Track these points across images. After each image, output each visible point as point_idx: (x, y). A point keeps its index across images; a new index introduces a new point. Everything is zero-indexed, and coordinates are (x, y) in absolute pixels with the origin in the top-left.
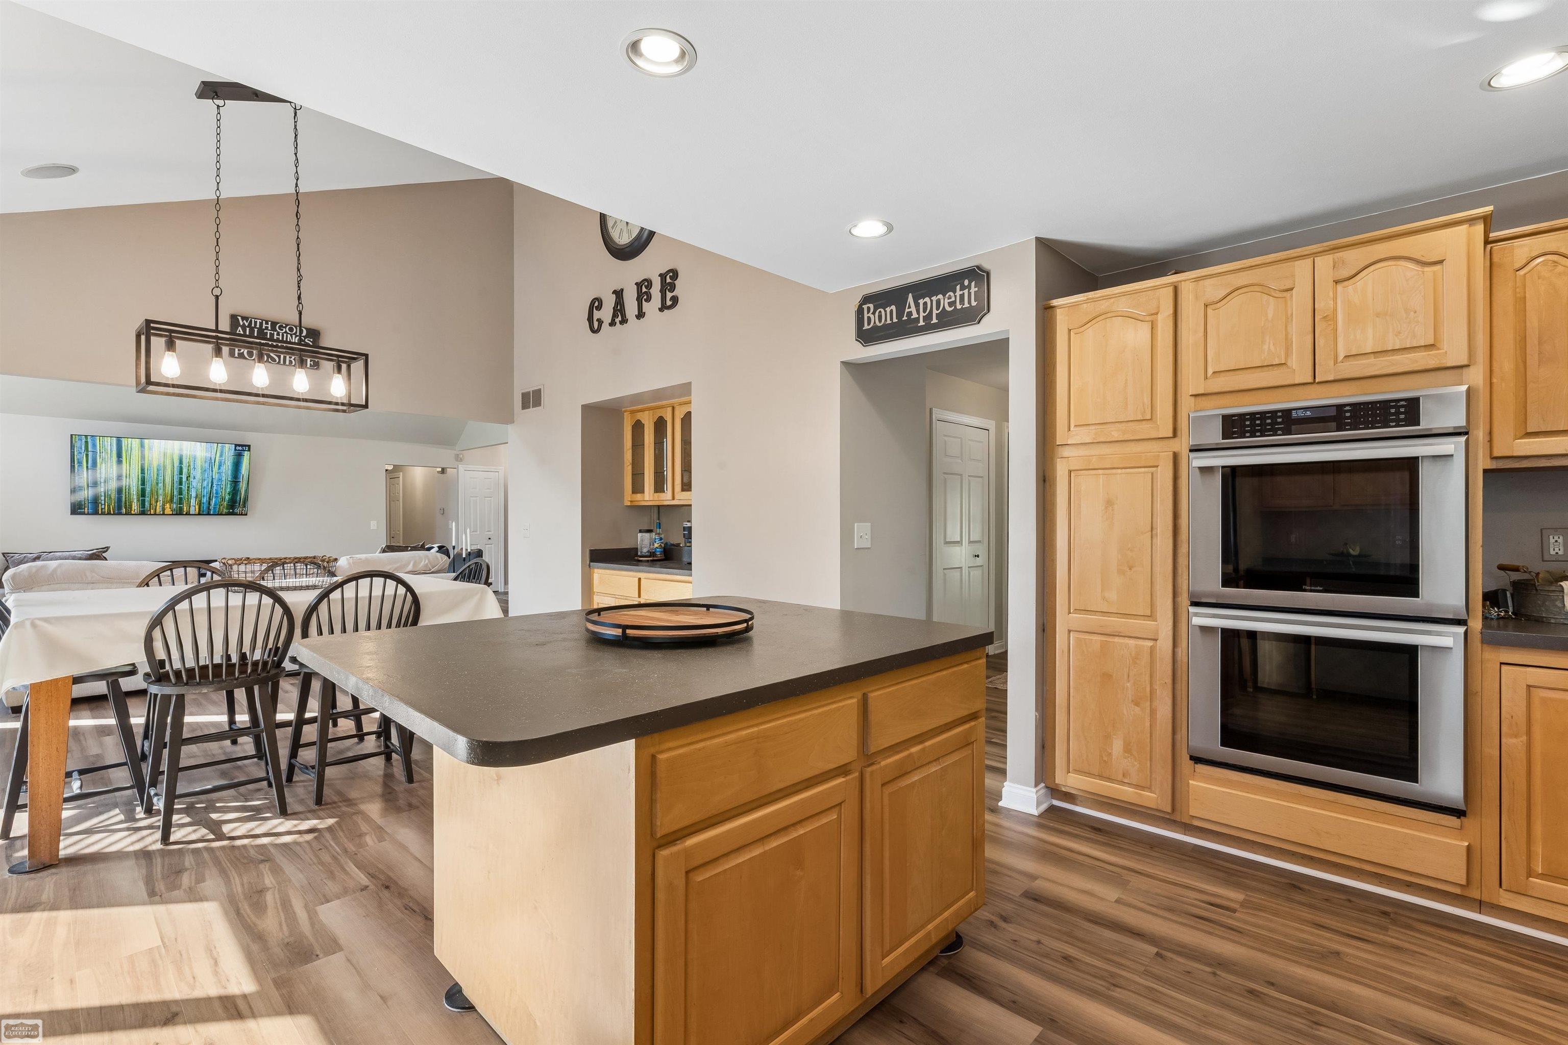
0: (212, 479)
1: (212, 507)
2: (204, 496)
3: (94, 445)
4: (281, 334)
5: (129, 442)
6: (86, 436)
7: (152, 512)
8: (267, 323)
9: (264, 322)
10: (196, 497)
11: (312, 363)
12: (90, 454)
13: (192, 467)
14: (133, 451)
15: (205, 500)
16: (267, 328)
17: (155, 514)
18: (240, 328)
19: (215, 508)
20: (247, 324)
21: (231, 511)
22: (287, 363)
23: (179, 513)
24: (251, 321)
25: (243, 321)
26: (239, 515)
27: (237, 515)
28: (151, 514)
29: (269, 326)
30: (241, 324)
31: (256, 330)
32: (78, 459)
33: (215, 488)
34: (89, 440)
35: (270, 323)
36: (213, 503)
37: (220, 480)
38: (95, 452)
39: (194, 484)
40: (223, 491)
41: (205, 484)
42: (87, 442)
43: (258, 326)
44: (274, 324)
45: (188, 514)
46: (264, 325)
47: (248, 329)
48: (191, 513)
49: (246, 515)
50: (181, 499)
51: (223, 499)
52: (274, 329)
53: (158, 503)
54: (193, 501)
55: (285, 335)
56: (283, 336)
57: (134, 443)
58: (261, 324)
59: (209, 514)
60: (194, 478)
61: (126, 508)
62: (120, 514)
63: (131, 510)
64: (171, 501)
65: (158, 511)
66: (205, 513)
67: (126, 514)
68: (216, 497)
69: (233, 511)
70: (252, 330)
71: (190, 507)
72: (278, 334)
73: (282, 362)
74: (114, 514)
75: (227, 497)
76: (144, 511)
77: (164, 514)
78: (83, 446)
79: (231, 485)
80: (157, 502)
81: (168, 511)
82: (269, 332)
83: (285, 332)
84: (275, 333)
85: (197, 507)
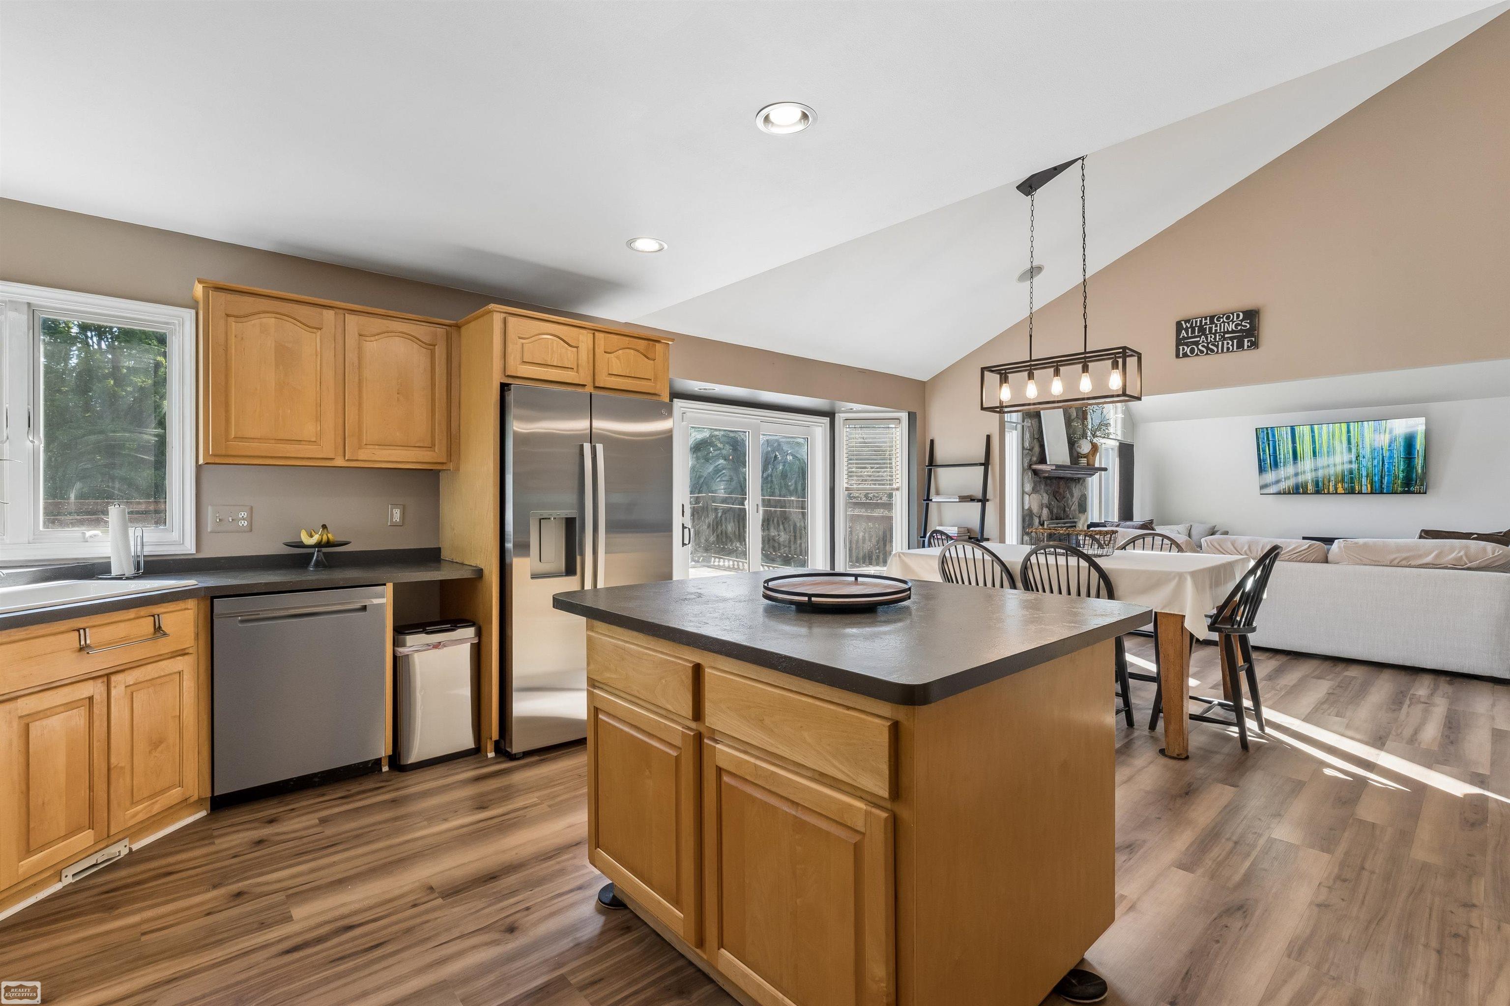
0: (1383, 457)
1: (1385, 486)
2: (1375, 475)
3: (1274, 436)
4: (1218, 325)
5: (1301, 429)
6: (1267, 428)
7: (1326, 491)
8: (1206, 319)
9: (1203, 319)
10: (1367, 476)
11: (1249, 344)
12: (1271, 443)
13: (1361, 446)
14: (1305, 437)
15: (1376, 479)
16: (1206, 324)
17: (1329, 493)
18: (1183, 331)
19: (1387, 487)
20: (1189, 326)
21: (1406, 489)
22: (1225, 350)
23: (1351, 491)
24: (1193, 321)
25: (1185, 324)
26: (1417, 493)
27: (1414, 493)
28: (1324, 494)
29: (1208, 321)
30: (1184, 327)
31: (1197, 328)
32: (1262, 448)
33: (1386, 466)
34: (1269, 431)
35: (1208, 318)
36: (1385, 481)
37: (1391, 457)
38: (1274, 442)
39: (1364, 463)
40: (1396, 469)
41: (1375, 462)
42: (1268, 433)
43: (1198, 324)
44: (1212, 318)
45: (1360, 493)
46: (1204, 322)
47: (1190, 330)
48: (1363, 492)
49: (1425, 493)
50: (1352, 478)
51: (1396, 477)
52: (1212, 322)
53: (1331, 483)
54: (1364, 480)
55: (1222, 324)
56: (1220, 326)
57: (1305, 429)
58: (1201, 321)
59: (1382, 493)
60: (1364, 457)
61: (1302, 488)
62: (1298, 493)
63: (1307, 490)
64: (1343, 481)
65: (1331, 490)
66: (1377, 492)
67: (1303, 494)
68: (1388, 475)
69: (1409, 489)
70: (1193, 332)
71: (1361, 486)
72: (1216, 326)
73: (1220, 351)
74: (1293, 494)
75: (1401, 475)
76: (1318, 490)
77: (1336, 493)
78: (1265, 437)
79: (1404, 461)
80: (1329, 482)
81: (1340, 490)
82: (1208, 326)
83: (1222, 323)
84: (1214, 326)
85: (1369, 486)
